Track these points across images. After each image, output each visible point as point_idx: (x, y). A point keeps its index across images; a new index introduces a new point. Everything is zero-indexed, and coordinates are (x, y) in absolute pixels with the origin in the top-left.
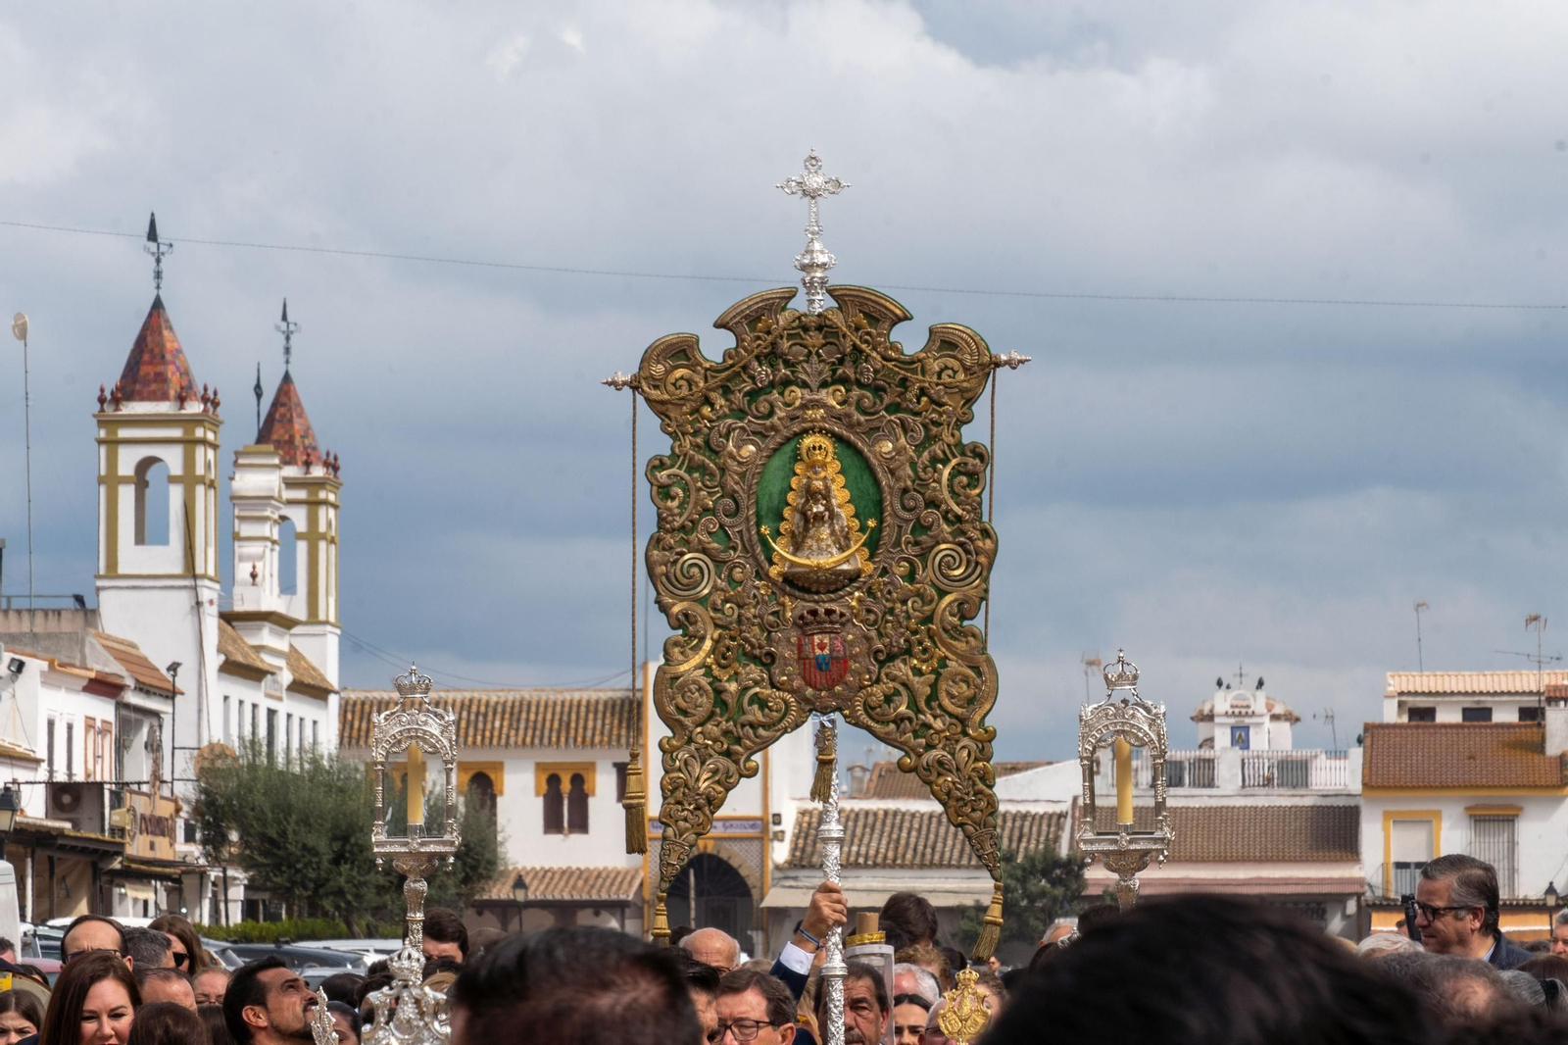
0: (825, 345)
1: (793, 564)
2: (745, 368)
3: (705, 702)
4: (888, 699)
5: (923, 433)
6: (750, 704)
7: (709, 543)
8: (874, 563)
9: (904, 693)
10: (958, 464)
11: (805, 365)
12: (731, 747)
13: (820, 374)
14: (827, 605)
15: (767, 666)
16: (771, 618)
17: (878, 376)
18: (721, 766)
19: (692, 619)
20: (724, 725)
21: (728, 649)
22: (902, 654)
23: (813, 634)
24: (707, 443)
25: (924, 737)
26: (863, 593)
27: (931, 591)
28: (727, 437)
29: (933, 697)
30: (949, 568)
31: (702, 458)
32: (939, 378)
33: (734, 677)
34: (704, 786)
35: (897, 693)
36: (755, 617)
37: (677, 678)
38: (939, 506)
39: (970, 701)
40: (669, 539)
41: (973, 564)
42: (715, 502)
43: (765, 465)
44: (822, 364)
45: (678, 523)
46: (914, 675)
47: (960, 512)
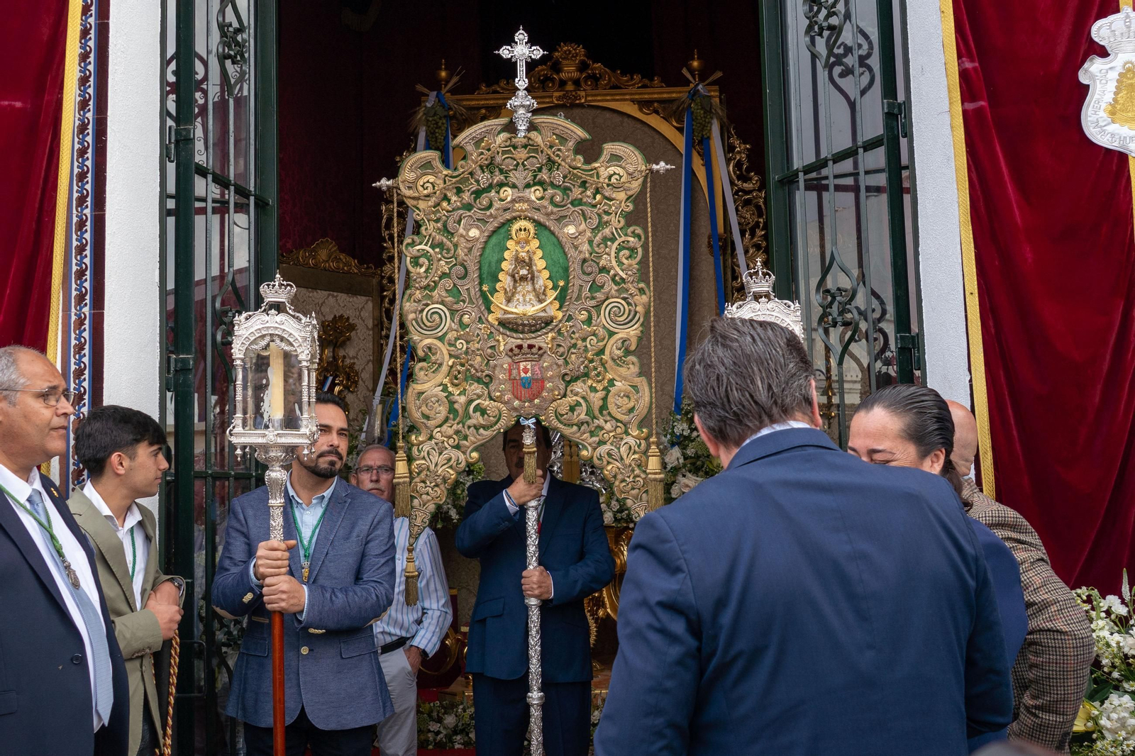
0: (528, 158)
1: (506, 312)
2: (471, 174)
3: (443, 411)
4: (572, 409)
5: (598, 220)
6: (474, 412)
7: (445, 297)
8: (563, 312)
9: (584, 404)
10: (623, 242)
11: (514, 172)
12: (461, 442)
13: (525, 179)
14: (529, 342)
15: (487, 385)
16: (489, 351)
17: (566, 180)
18: (453, 456)
19: (433, 351)
20: (455, 427)
21: (459, 373)
22: (582, 377)
23: (519, 362)
24: (445, 226)
25: (598, 436)
26: (555, 333)
27: (601, 332)
28: (459, 224)
29: (603, 408)
30: (616, 315)
31: (441, 237)
32: (610, 180)
33: (463, 393)
34: (441, 470)
35: (578, 404)
36: (478, 350)
37: (423, 393)
38: (609, 272)
39: (631, 410)
40: (418, 294)
41: (632, 313)
42: (450, 269)
43: (486, 242)
44: (526, 171)
45: (424, 283)
46: (591, 391)
47: (624, 276)
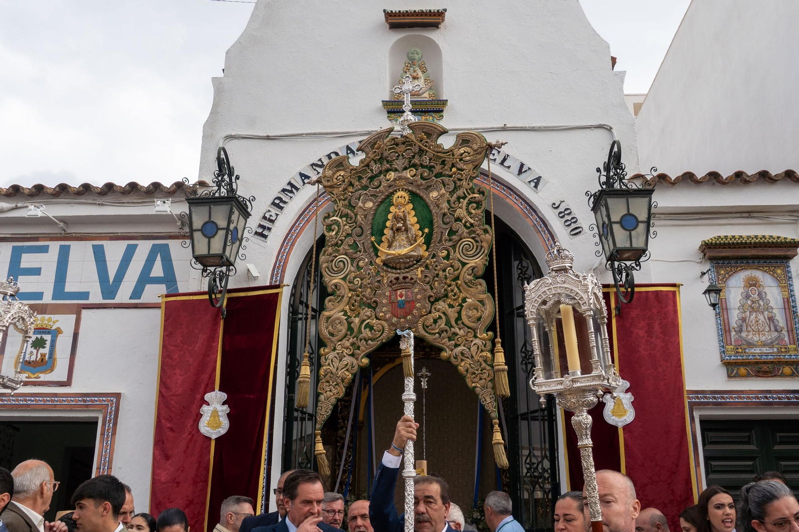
0: (406, 150)
1: (388, 254)
2: (368, 165)
3: (343, 329)
4: (435, 321)
5: (453, 185)
6: (365, 329)
7: (348, 250)
9: (444, 317)
10: (472, 198)
11: (396, 161)
12: (355, 351)
13: (403, 164)
14: (403, 275)
15: (374, 309)
16: (377, 284)
17: (431, 161)
18: (349, 362)
19: (338, 288)
20: (351, 340)
21: (356, 301)
22: (443, 297)
23: (397, 290)
24: (350, 203)
25: (454, 340)
26: (423, 267)
27: (457, 264)
28: (359, 199)
29: (459, 318)
30: (467, 250)
31: (347, 210)
32: (462, 157)
33: (357, 316)
34: (340, 372)
35: (440, 317)
36: (369, 284)
37: (330, 318)
38: (462, 220)
39: (479, 319)
40: (330, 250)
41: (479, 248)
42: (352, 230)
43: (376, 210)
44: (404, 160)
45: (334, 241)
46: (449, 308)
47: (472, 221)
